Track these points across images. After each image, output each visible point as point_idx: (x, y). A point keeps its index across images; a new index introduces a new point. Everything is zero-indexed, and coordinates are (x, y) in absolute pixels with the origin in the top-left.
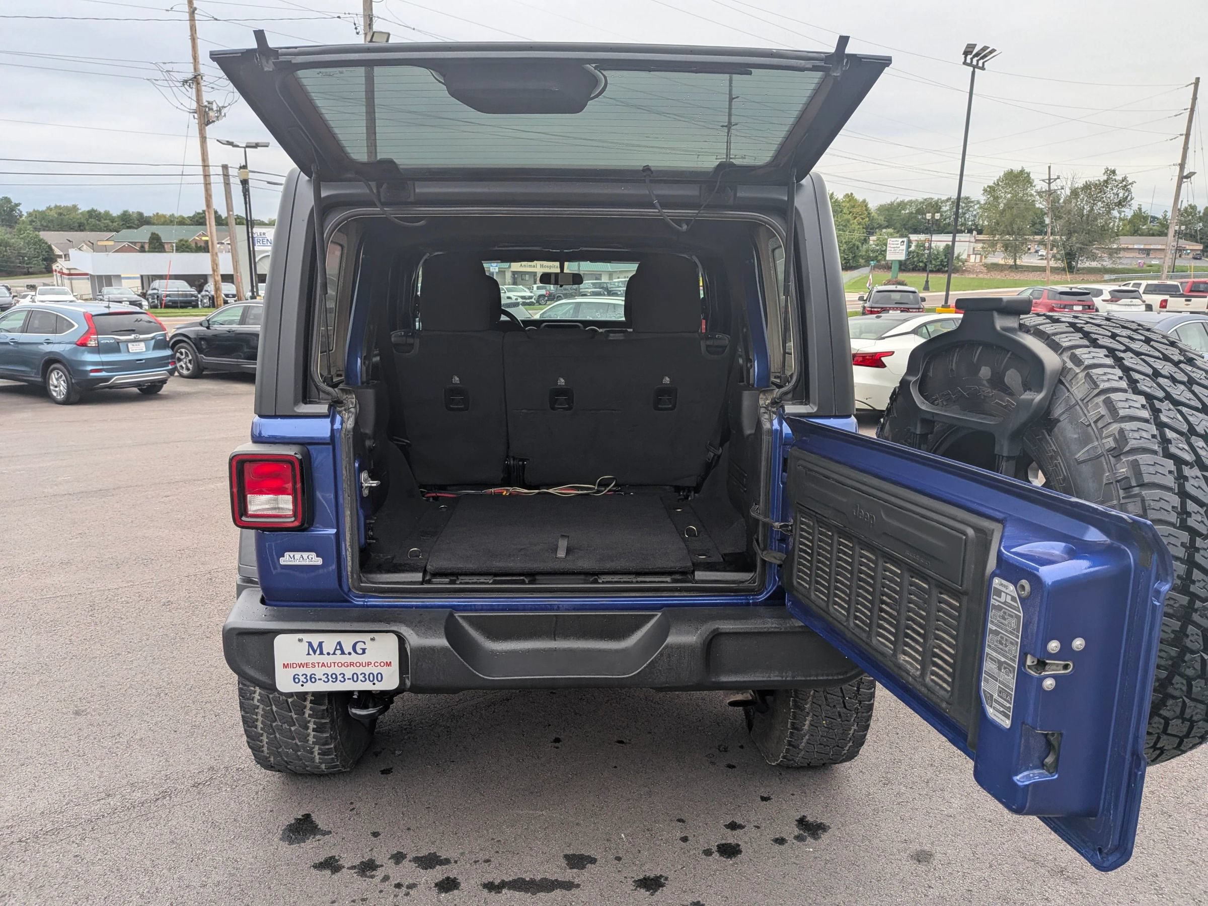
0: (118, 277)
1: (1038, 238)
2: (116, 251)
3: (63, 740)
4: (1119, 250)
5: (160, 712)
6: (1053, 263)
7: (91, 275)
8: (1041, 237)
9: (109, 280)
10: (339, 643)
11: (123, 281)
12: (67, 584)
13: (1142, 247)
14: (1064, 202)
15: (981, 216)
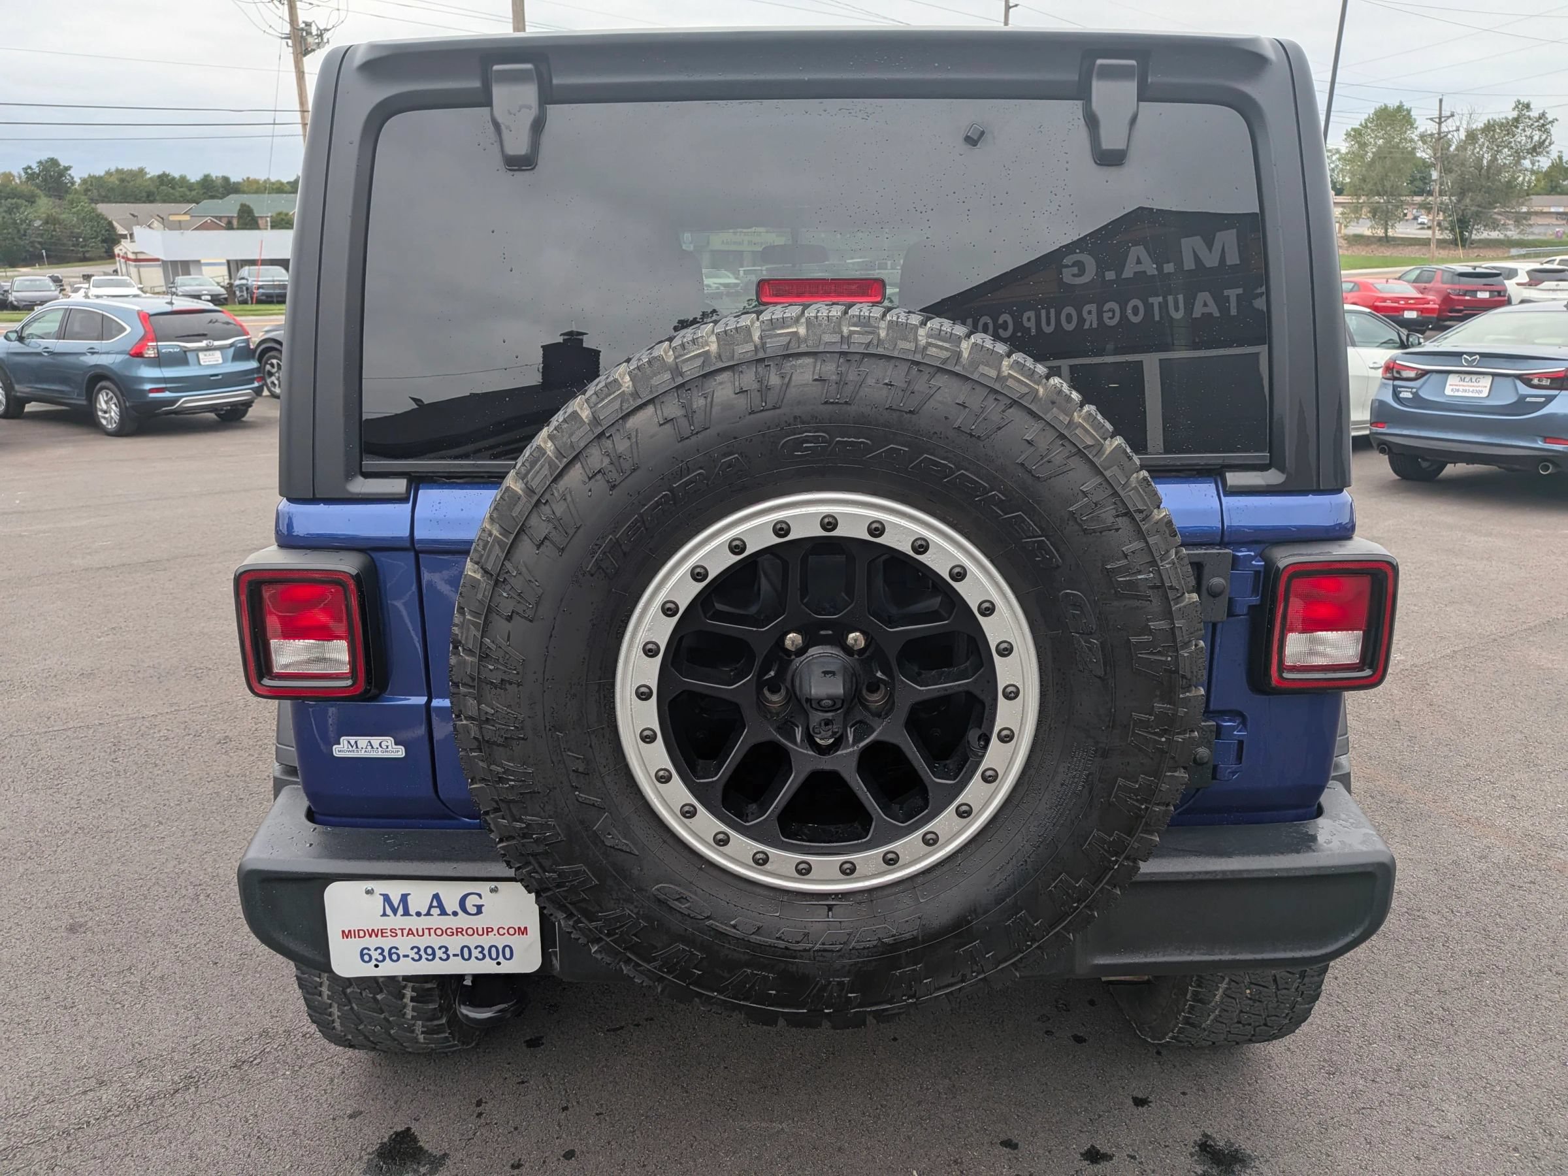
0: (197, 263)
1: (1418, 199)
2: (196, 229)
3: (45, 979)
4: (1529, 213)
5: (196, 929)
6: (1439, 235)
7: (163, 261)
8: (1423, 198)
9: (185, 267)
10: (436, 897)
11: (204, 268)
12: (85, 709)
13: (1561, 210)
14: (1457, 149)
15: (1342, 170)
